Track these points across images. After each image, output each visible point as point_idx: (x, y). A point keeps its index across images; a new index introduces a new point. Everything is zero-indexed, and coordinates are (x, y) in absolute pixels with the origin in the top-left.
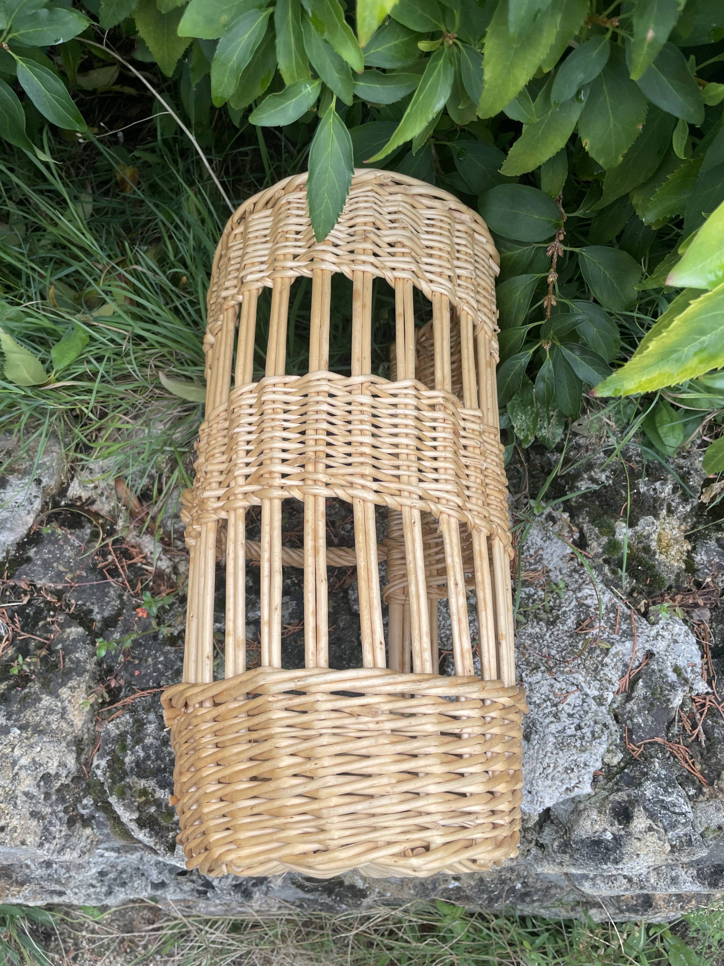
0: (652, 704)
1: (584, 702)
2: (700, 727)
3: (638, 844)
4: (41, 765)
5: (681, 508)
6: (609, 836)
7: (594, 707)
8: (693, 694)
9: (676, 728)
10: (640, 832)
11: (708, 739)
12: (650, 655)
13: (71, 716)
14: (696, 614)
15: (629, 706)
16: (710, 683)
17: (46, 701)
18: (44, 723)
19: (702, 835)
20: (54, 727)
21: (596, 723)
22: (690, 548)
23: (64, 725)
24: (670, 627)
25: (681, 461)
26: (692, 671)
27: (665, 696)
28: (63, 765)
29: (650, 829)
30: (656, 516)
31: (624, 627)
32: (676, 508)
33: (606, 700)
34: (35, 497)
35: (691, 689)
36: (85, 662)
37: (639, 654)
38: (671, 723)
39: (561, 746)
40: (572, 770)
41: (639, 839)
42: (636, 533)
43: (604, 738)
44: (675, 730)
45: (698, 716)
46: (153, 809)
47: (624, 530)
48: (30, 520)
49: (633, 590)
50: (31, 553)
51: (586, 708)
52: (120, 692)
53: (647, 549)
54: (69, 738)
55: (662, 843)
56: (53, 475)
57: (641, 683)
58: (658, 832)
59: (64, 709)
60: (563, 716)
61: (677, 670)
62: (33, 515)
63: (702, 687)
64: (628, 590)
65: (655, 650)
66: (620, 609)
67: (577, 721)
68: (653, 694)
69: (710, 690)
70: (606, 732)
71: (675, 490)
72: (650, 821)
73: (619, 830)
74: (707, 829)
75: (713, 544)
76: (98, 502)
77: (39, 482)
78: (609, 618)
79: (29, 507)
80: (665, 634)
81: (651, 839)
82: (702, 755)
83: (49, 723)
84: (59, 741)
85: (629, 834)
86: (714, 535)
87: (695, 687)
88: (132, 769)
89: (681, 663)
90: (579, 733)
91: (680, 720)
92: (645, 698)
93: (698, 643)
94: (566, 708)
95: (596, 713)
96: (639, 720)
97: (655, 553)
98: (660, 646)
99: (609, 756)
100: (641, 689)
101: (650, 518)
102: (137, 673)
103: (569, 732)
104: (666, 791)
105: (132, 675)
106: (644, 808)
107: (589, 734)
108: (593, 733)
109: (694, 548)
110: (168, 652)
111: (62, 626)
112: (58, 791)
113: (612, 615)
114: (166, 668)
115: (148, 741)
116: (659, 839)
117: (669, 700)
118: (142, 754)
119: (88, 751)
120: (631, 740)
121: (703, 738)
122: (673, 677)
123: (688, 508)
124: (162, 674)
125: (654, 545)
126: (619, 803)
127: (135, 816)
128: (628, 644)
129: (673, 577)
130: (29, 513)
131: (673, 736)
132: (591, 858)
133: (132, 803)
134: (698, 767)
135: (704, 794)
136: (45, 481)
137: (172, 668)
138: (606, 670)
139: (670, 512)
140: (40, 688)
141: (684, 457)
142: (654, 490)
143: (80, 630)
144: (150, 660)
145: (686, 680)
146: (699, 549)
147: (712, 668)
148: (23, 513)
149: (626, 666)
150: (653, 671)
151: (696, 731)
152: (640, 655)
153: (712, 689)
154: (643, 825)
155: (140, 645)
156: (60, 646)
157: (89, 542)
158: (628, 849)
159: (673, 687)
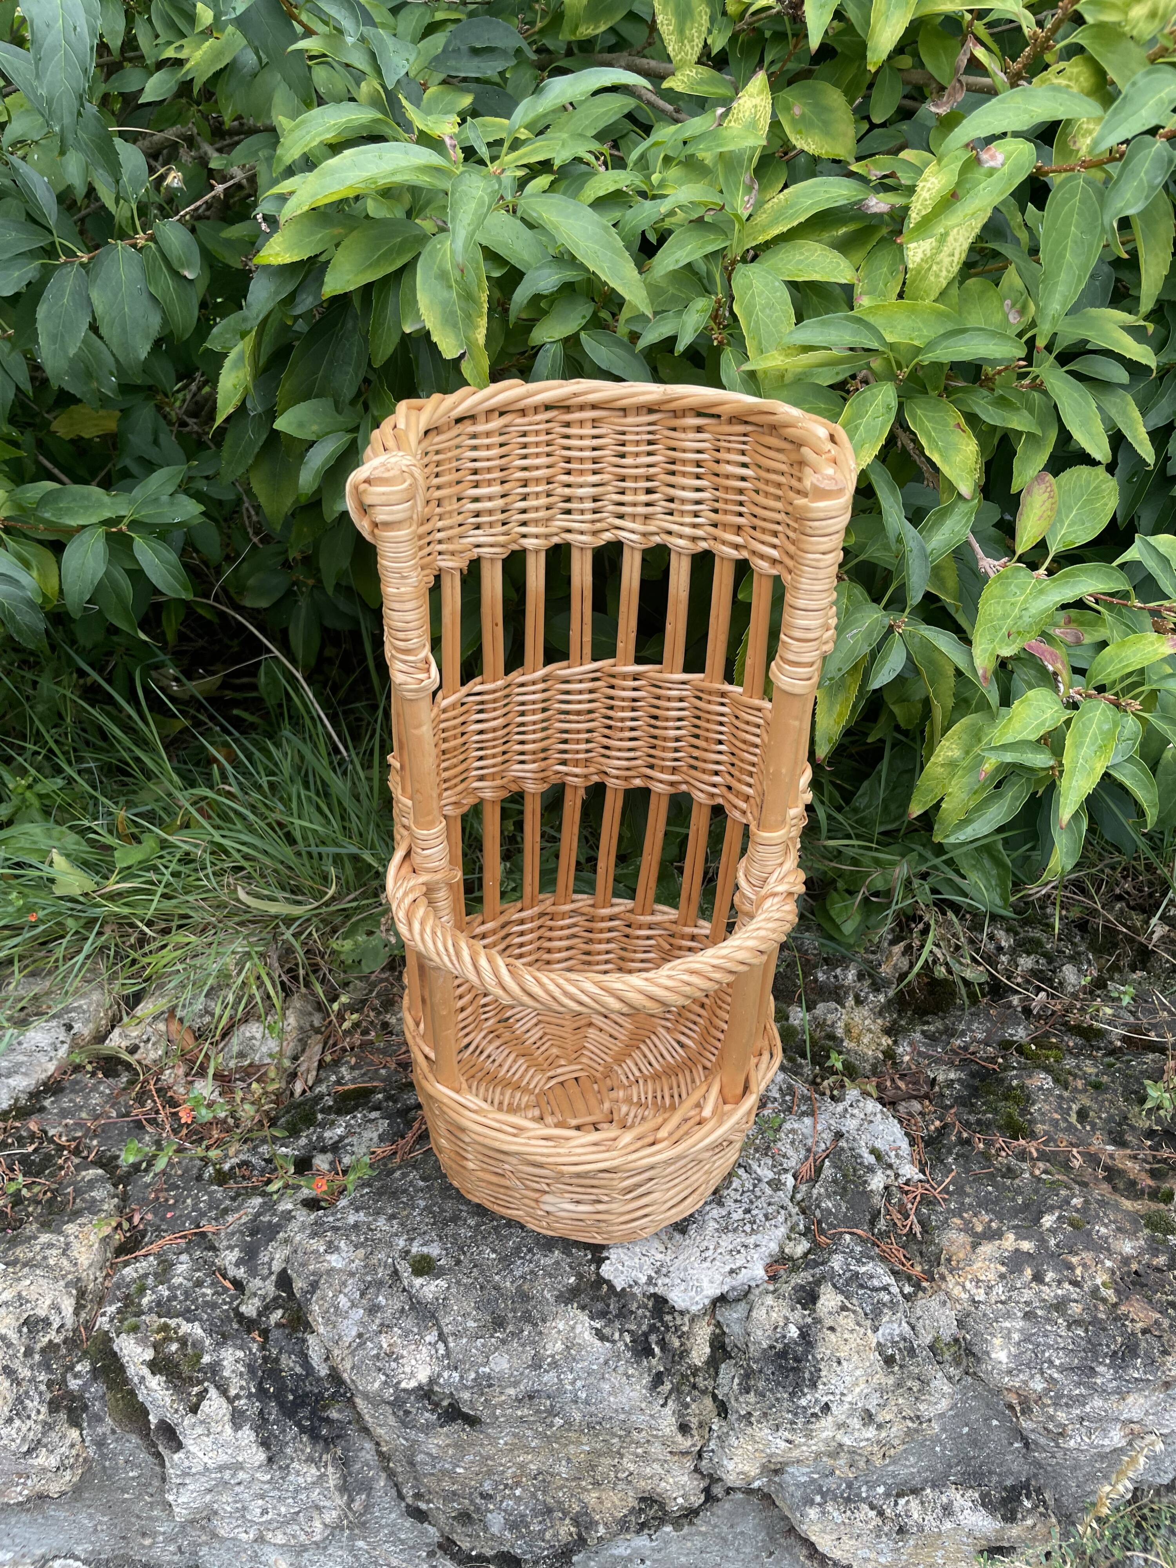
0: (844, 1188)
1: (755, 1186)
2: (912, 1217)
3: (832, 1337)
4: (27, 1301)
5: (871, 997)
6: (793, 1332)
7: (768, 1191)
8: (902, 1180)
9: (883, 1221)
10: (830, 1313)
11: (925, 1231)
12: (839, 1135)
13: (75, 1253)
14: (902, 1108)
15: (815, 1191)
16: (922, 1171)
17: (44, 1238)
18: (39, 1258)
19: (931, 1348)
20: (52, 1262)
21: (769, 1204)
22: (890, 1042)
23: (65, 1262)
24: (861, 1104)
25: (872, 957)
26: (897, 1156)
27: (860, 1177)
28: (56, 1307)
29: (844, 1308)
30: (840, 1002)
31: (804, 1108)
32: (866, 998)
33: (784, 1184)
34: (63, 1042)
35: (897, 1176)
36: (102, 1201)
37: (824, 1136)
38: (875, 1217)
39: (725, 1230)
40: (739, 1252)
41: (832, 1329)
42: (815, 1018)
43: (781, 1218)
44: (882, 1225)
45: (909, 1206)
46: (174, 1347)
47: (801, 1015)
48: (51, 1068)
49: (816, 1076)
50: (47, 1103)
51: (759, 1194)
52: (143, 1237)
53: (832, 1037)
54: (70, 1277)
55: (862, 1330)
56: (88, 1021)
57: (827, 1163)
58: (854, 1312)
59: (68, 1244)
60: (729, 1202)
61: (874, 1151)
62: (55, 1062)
63: (910, 1171)
64: (811, 1077)
65: (844, 1129)
66: (798, 1093)
67: (745, 1206)
68: (844, 1176)
69: (922, 1176)
70: (783, 1212)
71: (860, 977)
72: (841, 1297)
73: (804, 1316)
74: (937, 1339)
75: (918, 1036)
76: (141, 1050)
77: (69, 1027)
78: (784, 1101)
79: (52, 1054)
80: (856, 1111)
81: (846, 1321)
82: (921, 1253)
83: (45, 1258)
84: (56, 1280)
85: (818, 1321)
86: (918, 1028)
87: (901, 1172)
88: (151, 1309)
89: (879, 1145)
90: (748, 1216)
91: (888, 1213)
92: (835, 1181)
93: (907, 1134)
94: (732, 1193)
95: (771, 1196)
96: (828, 1204)
97: (842, 1041)
98: (850, 1125)
99: (792, 1244)
100: (828, 1170)
101: (833, 1005)
102: (169, 1215)
103: (735, 1216)
104: (858, 1261)
105: (163, 1219)
106: (834, 1286)
107: (761, 1217)
108: (767, 1217)
109: (895, 1042)
110: (215, 1191)
111: (78, 1168)
112: (43, 1351)
113: (788, 1098)
114: (211, 1208)
115: (176, 1281)
116: (858, 1324)
117: (866, 1182)
118: (167, 1293)
119: (91, 1309)
120: (822, 1232)
121: (917, 1229)
122: (870, 1159)
123: (882, 998)
124: (203, 1214)
125: (840, 1032)
126: (802, 1287)
127: (149, 1355)
128: (807, 1121)
129: (868, 1067)
130: (51, 1060)
131: (881, 1233)
132: (778, 1384)
133: (147, 1337)
134: (918, 1268)
135: (924, 1290)
136: (77, 1027)
137: (217, 1208)
138: (779, 1144)
139: (859, 1002)
140: (38, 1230)
141: (873, 952)
142: (836, 977)
143: (100, 1171)
144: (189, 1201)
145: (890, 1166)
146: (900, 1041)
147: (925, 1157)
148: (44, 1059)
149: (809, 1150)
150: (842, 1149)
151: (909, 1222)
152: (828, 1136)
153: (924, 1174)
154: (833, 1303)
155: (178, 1187)
156: (70, 1189)
157: (124, 1089)
158: (822, 1351)
159: (871, 1169)
